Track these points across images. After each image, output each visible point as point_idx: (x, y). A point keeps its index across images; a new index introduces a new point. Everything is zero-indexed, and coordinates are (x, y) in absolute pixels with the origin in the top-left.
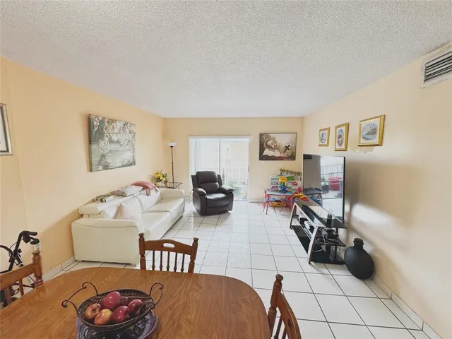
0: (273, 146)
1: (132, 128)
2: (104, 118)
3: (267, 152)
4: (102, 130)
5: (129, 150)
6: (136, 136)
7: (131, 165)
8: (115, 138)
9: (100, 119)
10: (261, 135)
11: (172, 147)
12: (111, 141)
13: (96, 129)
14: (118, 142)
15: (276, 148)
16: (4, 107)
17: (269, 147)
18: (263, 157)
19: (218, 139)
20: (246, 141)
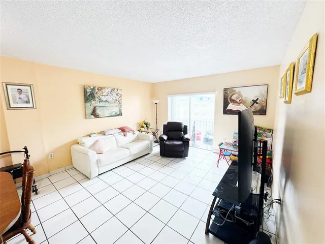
0: (238, 101)
1: (119, 92)
2: (94, 88)
3: (231, 106)
4: (93, 94)
5: (116, 106)
6: (122, 97)
7: (118, 115)
8: (104, 99)
9: (92, 87)
10: (225, 90)
11: (156, 103)
12: (101, 101)
13: (88, 94)
14: (106, 101)
15: (241, 102)
16: (32, 86)
17: (234, 101)
18: (227, 112)
19: (189, 97)
20: (212, 96)
